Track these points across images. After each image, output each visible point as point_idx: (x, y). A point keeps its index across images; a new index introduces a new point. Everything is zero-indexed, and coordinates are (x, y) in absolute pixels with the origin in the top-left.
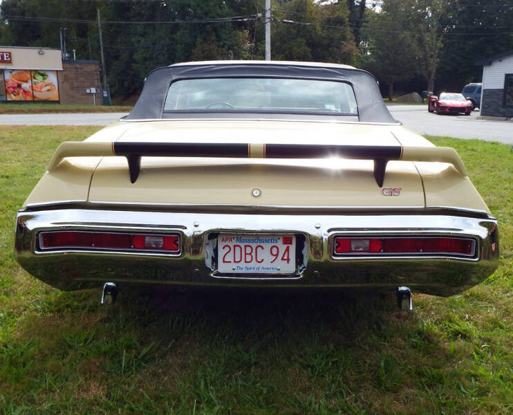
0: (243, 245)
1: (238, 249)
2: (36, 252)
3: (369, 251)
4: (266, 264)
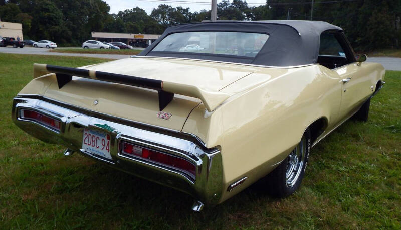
0: (92, 135)
1: (90, 137)
2: (19, 118)
3: (142, 156)
4: (100, 150)
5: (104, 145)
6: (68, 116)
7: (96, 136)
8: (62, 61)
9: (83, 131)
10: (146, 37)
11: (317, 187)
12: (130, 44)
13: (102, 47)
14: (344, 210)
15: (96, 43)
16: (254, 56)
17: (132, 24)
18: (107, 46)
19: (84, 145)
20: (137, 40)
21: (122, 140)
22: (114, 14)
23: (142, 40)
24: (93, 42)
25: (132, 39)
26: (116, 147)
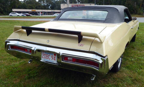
0: (46, 54)
1: (45, 55)
2: (9, 49)
3: (72, 61)
4: (50, 60)
5: (53, 58)
6: (34, 47)
7: (48, 55)
8: (4, 22)
9: (41, 53)
10: (37, 11)
11: (127, 67)
12: (30, 14)
13: (18, 15)
14: (139, 74)
15: (15, 14)
16: (104, 20)
17: (30, 5)
18: (21, 15)
19: (42, 59)
20: (33, 12)
21: (63, 56)
22: (22, 1)
23: (35, 12)
24: (14, 13)
25: (31, 12)
26: (61, 58)
